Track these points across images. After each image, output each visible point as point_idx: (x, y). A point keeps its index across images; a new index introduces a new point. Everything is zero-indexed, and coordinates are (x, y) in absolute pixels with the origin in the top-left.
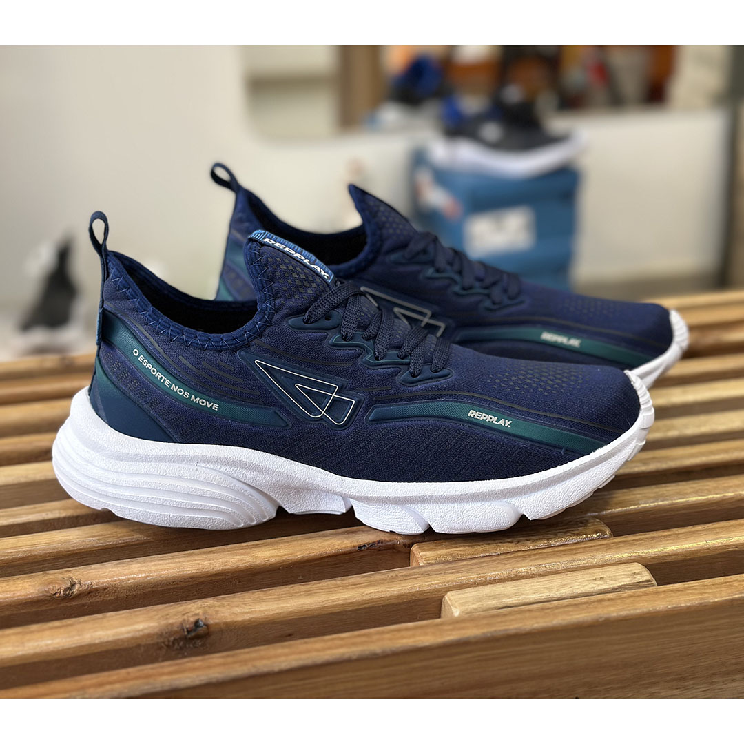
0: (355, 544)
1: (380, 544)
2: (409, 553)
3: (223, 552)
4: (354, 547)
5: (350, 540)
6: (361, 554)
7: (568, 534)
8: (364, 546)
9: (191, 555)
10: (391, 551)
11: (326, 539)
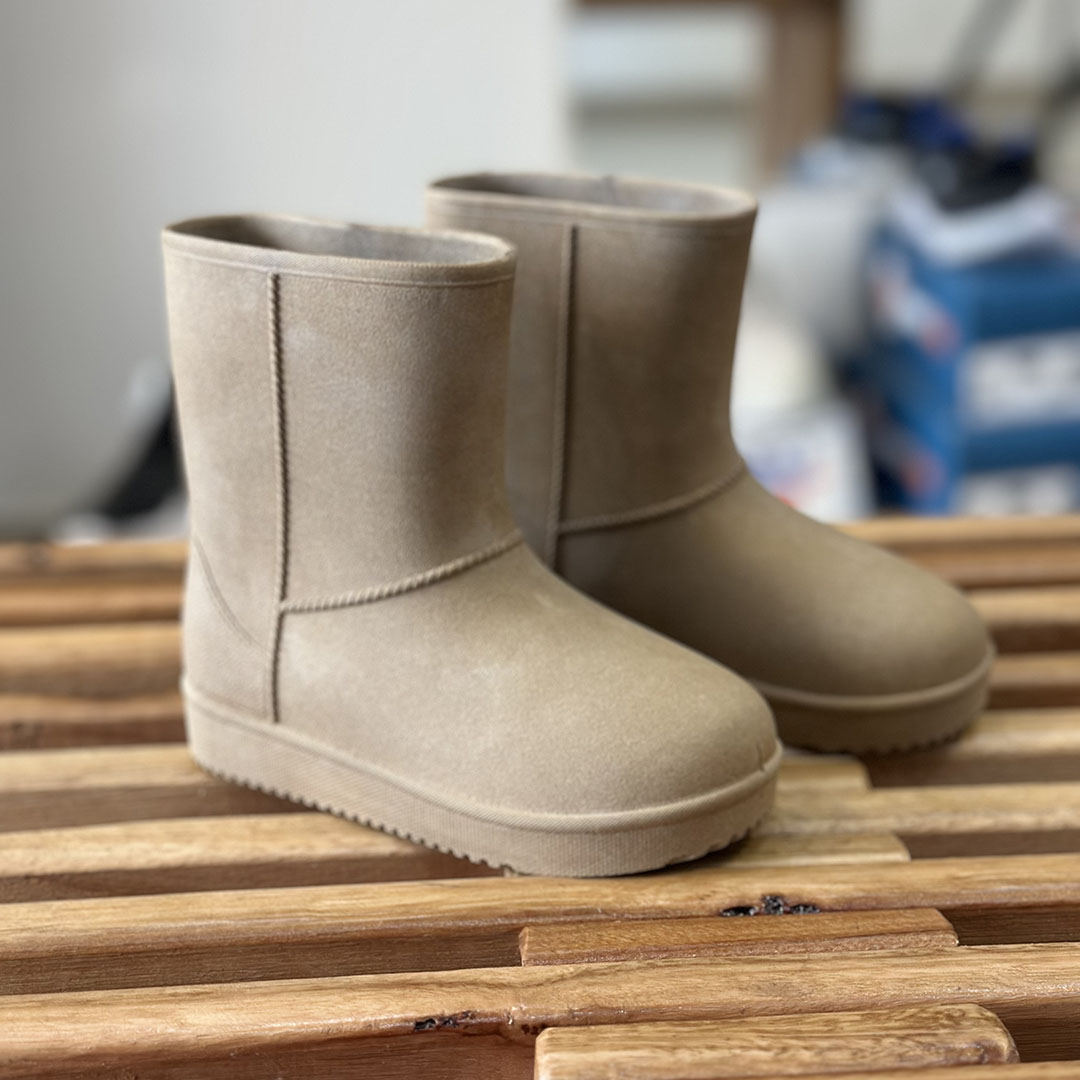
0: (413, 1014)
1: (468, 1020)
2: (533, 1047)
3: (116, 1005)
4: (406, 1020)
5: (404, 1003)
6: (420, 1040)
7: (908, 1043)
8: (431, 1020)
9: (44, 1004)
10: (491, 1039)
11: (350, 994)
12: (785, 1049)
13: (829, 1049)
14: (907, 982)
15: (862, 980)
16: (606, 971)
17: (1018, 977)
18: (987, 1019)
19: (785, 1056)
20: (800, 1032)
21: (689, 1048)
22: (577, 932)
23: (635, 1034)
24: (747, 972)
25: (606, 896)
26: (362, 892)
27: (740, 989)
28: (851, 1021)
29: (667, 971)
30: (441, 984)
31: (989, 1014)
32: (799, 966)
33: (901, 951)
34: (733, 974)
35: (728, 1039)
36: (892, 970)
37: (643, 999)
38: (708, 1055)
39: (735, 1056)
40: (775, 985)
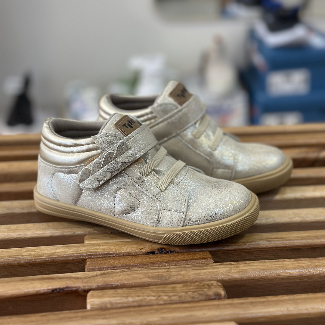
0: (50, 288)
1: (67, 289)
2: (86, 296)
4: (49, 290)
5: (49, 284)
6: (53, 295)
7: (196, 293)
8: (56, 289)
10: (74, 294)
11: (32, 282)
12: (159, 296)
13: (173, 296)
14: (197, 275)
15: (184, 274)
16: (110, 273)
17: (229, 272)
18: (219, 285)
19: (160, 298)
20: (164, 291)
21: (132, 297)
22: (103, 260)
23: (116, 293)
24: (151, 273)
25: (112, 249)
27: (148, 278)
28: (180, 287)
29: (127, 273)
30: (60, 278)
31: (220, 284)
32: (166, 270)
33: (196, 265)
34: (147, 273)
35: (143, 293)
36: (193, 271)
37: (120, 281)
38: (137, 298)
39: (145, 299)
40: (159, 276)
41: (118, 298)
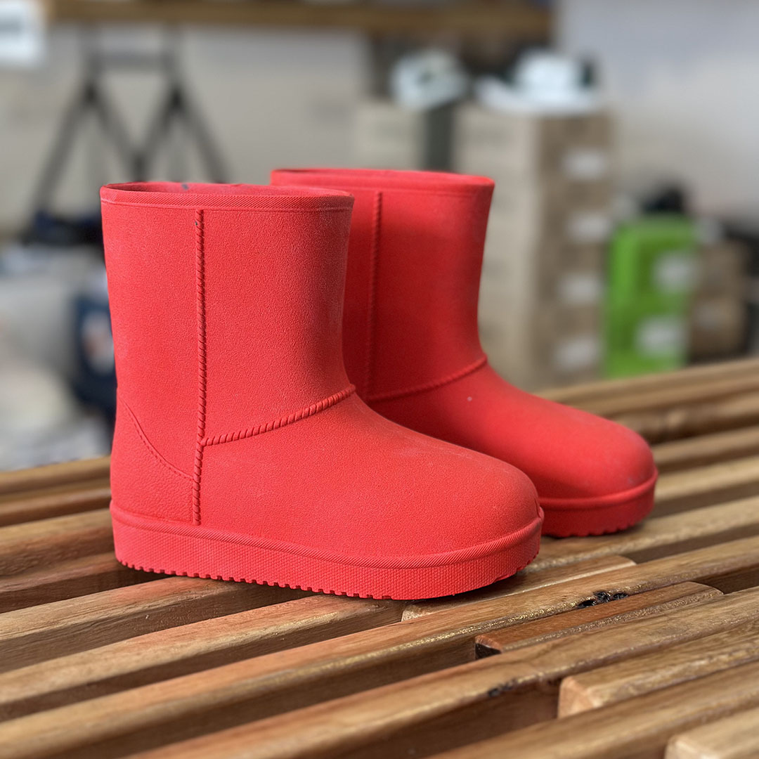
13: (733, 652)
14: (730, 614)
15: (707, 617)
19: (715, 659)
20: (707, 648)
21: (662, 669)
22: (515, 630)
24: (643, 627)
25: (506, 611)
26: (355, 638)
27: (650, 635)
28: (726, 637)
29: (598, 636)
32: (665, 618)
34: (637, 629)
35: (676, 659)
36: (715, 609)
38: (675, 670)
39: (689, 667)
40: (665, 629)
41: (640, 676)
